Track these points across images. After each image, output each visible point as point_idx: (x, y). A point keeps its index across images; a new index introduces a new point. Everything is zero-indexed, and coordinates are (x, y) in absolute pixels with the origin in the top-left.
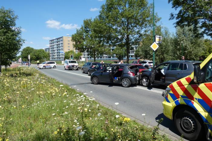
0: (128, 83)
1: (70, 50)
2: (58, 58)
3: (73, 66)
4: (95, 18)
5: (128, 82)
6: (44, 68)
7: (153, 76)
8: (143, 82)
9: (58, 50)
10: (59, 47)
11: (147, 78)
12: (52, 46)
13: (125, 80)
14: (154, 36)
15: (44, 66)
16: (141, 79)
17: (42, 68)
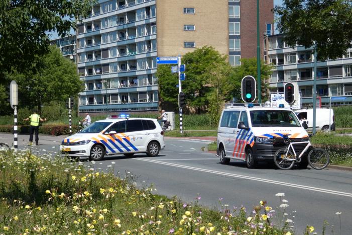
1: (199, 46)
2: (124, 96)
3: (281, 142)
6: (97, 154)
9: (122, 50)
10: (132, 31)
12: (89, 27)
15: (96, 144)
17: (88, 154)
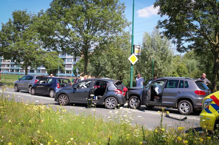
0: (114, 103)
4: (40, 12)
5: (114, 102)
7: (149, 95)
8: (131, 102)
11: (137, 97)
13: (109, 99)
14: (133, 45)
16: (128, 99)
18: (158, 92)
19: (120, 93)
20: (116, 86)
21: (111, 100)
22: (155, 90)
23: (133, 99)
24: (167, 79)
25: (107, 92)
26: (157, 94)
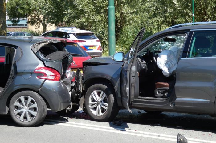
0: (35, 109)
5: (35, 105)
7: (133, 80)
8: (90, 102)
11: (106, 87)
13: (22, 98)
16: (84, 93)
18: (166, 70)
19: (53, 78)
20: (42, 57)
21: (26, 98)
22: (156, 64)
23: (95, 92)
24: (189, 30)
25: (14, 78)
26: (164, 74)
